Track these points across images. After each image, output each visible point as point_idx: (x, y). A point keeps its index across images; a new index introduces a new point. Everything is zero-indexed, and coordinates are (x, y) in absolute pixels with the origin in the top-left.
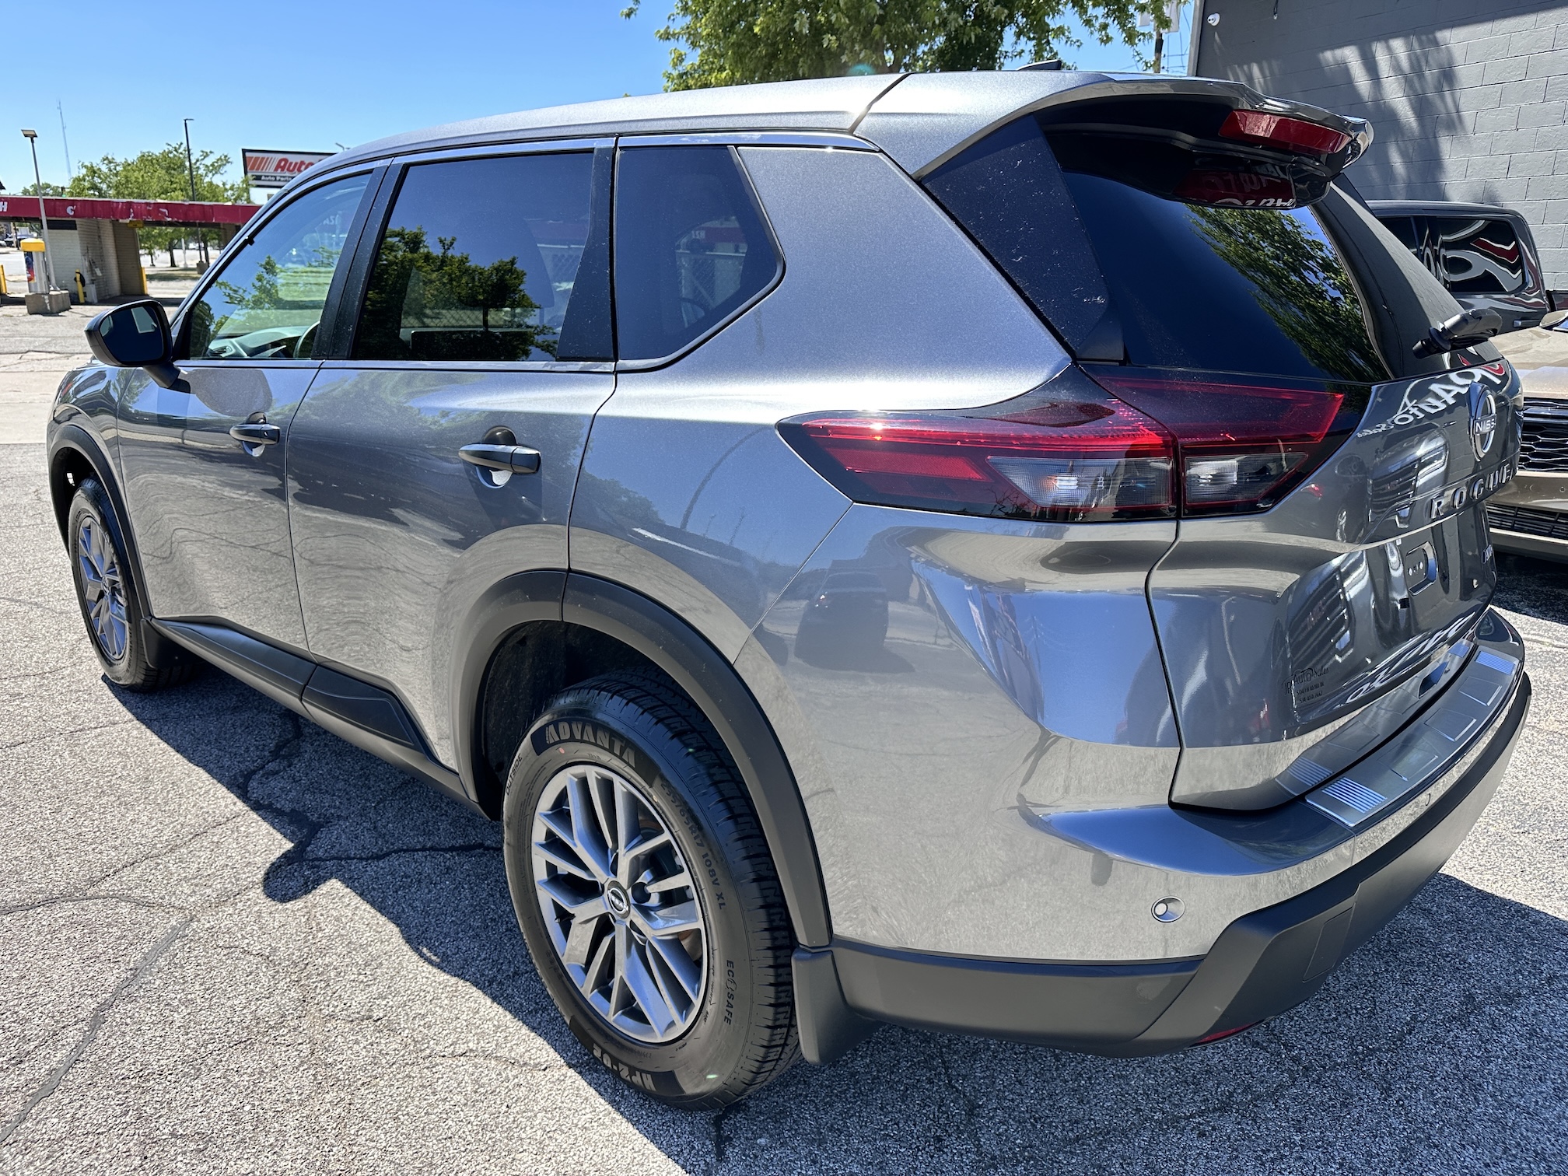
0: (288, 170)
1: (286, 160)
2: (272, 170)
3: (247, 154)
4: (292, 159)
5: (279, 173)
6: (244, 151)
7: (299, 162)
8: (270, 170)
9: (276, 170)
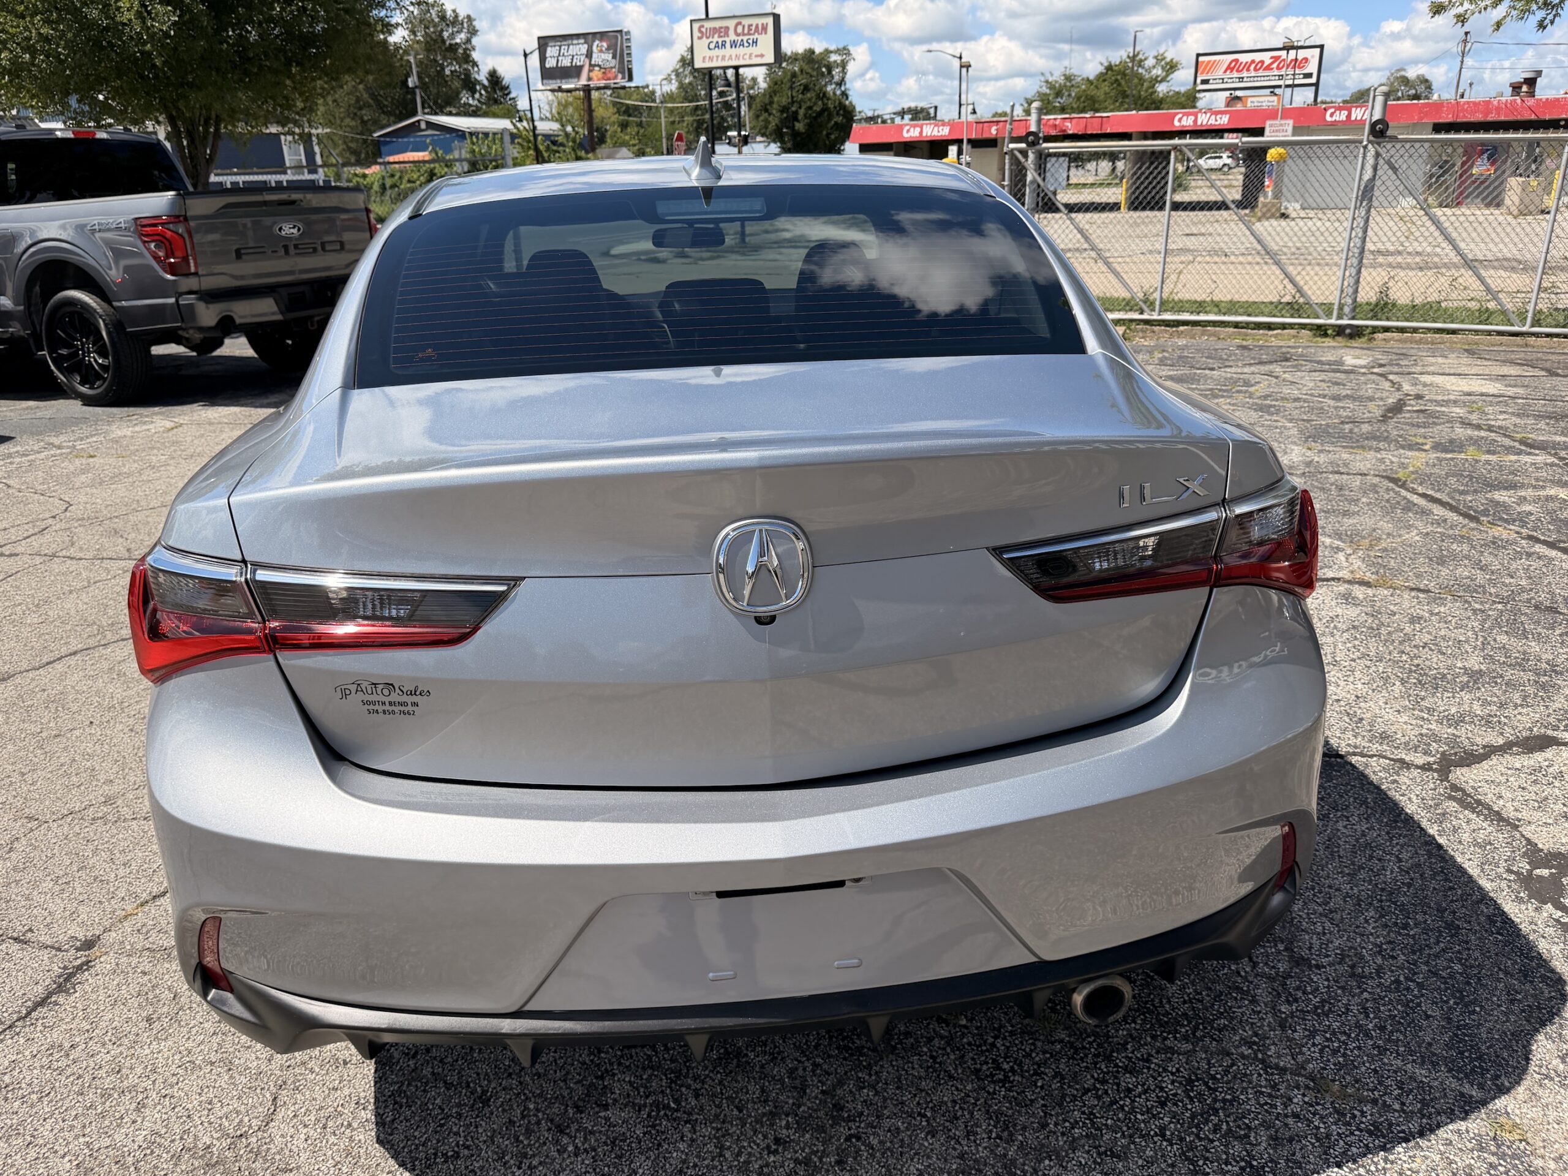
0: (1238, 71)
1: (1237, 61)
2: (1221, 72)
3: (1201, 59)
4: (1244, 58)
5: (1228, 74)
6: (1198, 55)
7: (1249, 61)
8: (1219, 73)
9: (1225, 72)
